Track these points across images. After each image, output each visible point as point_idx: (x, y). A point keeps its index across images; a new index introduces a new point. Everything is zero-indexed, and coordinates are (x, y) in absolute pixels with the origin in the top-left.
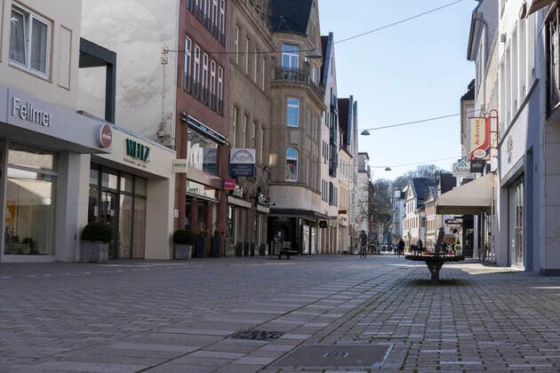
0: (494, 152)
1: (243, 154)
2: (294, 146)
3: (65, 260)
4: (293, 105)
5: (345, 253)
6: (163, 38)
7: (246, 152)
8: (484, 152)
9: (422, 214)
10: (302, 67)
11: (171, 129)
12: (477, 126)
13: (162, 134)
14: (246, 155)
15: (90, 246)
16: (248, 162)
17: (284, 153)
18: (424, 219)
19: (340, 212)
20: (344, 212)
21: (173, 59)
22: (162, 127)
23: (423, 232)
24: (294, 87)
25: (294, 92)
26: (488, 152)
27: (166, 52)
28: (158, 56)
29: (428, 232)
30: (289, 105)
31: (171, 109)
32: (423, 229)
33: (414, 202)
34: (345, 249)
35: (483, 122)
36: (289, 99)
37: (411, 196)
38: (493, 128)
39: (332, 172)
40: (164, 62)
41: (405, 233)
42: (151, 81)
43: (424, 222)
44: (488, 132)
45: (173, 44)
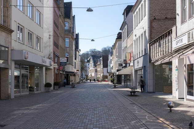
0: (132, 61)
1: (63, 59)
2: (68, 52)
3: (43, 92)
4: (67, 40)
5: (78, 83)
6: (49, 32)
7: (64, 59)
8: (130, 61)
9: (96, 68)
10: (69, 29)
11: (52, 56)
12: (128, 55)
13: (50, 57)
14: (64, 60)
15: (47, 88)
16: (65, 61)
17: (65, 55)
18: (96, 70)
19: (77, 71)
20: (78, 71)
21: (52, 38)
22: (49, 55)
23: (96, 74)
24: (68, 35)
25: (68, 36)
26: (131, 61)
27: (50, 36)
28: (48, 37)
29: (98, 74)
30: (66, 40)
31: (52, 51)
32: (96, 73)
33: (93, 64)
34: (78, 82)
35: (129, 54)
36: (66, 39)
37: (92, 62)
38: (132, 55)
39: (75, 59)
40: (50, 38)
41: (90, 74)
42: (46, 43)
43: (96, 71)
44: (131, 56)
45: (52, 34)
